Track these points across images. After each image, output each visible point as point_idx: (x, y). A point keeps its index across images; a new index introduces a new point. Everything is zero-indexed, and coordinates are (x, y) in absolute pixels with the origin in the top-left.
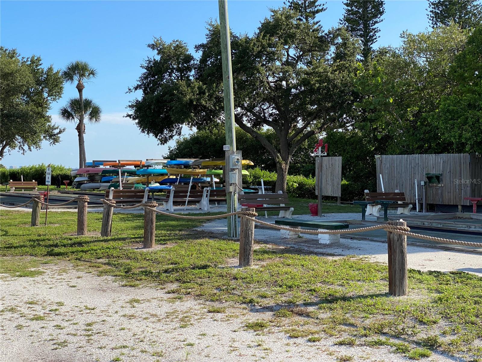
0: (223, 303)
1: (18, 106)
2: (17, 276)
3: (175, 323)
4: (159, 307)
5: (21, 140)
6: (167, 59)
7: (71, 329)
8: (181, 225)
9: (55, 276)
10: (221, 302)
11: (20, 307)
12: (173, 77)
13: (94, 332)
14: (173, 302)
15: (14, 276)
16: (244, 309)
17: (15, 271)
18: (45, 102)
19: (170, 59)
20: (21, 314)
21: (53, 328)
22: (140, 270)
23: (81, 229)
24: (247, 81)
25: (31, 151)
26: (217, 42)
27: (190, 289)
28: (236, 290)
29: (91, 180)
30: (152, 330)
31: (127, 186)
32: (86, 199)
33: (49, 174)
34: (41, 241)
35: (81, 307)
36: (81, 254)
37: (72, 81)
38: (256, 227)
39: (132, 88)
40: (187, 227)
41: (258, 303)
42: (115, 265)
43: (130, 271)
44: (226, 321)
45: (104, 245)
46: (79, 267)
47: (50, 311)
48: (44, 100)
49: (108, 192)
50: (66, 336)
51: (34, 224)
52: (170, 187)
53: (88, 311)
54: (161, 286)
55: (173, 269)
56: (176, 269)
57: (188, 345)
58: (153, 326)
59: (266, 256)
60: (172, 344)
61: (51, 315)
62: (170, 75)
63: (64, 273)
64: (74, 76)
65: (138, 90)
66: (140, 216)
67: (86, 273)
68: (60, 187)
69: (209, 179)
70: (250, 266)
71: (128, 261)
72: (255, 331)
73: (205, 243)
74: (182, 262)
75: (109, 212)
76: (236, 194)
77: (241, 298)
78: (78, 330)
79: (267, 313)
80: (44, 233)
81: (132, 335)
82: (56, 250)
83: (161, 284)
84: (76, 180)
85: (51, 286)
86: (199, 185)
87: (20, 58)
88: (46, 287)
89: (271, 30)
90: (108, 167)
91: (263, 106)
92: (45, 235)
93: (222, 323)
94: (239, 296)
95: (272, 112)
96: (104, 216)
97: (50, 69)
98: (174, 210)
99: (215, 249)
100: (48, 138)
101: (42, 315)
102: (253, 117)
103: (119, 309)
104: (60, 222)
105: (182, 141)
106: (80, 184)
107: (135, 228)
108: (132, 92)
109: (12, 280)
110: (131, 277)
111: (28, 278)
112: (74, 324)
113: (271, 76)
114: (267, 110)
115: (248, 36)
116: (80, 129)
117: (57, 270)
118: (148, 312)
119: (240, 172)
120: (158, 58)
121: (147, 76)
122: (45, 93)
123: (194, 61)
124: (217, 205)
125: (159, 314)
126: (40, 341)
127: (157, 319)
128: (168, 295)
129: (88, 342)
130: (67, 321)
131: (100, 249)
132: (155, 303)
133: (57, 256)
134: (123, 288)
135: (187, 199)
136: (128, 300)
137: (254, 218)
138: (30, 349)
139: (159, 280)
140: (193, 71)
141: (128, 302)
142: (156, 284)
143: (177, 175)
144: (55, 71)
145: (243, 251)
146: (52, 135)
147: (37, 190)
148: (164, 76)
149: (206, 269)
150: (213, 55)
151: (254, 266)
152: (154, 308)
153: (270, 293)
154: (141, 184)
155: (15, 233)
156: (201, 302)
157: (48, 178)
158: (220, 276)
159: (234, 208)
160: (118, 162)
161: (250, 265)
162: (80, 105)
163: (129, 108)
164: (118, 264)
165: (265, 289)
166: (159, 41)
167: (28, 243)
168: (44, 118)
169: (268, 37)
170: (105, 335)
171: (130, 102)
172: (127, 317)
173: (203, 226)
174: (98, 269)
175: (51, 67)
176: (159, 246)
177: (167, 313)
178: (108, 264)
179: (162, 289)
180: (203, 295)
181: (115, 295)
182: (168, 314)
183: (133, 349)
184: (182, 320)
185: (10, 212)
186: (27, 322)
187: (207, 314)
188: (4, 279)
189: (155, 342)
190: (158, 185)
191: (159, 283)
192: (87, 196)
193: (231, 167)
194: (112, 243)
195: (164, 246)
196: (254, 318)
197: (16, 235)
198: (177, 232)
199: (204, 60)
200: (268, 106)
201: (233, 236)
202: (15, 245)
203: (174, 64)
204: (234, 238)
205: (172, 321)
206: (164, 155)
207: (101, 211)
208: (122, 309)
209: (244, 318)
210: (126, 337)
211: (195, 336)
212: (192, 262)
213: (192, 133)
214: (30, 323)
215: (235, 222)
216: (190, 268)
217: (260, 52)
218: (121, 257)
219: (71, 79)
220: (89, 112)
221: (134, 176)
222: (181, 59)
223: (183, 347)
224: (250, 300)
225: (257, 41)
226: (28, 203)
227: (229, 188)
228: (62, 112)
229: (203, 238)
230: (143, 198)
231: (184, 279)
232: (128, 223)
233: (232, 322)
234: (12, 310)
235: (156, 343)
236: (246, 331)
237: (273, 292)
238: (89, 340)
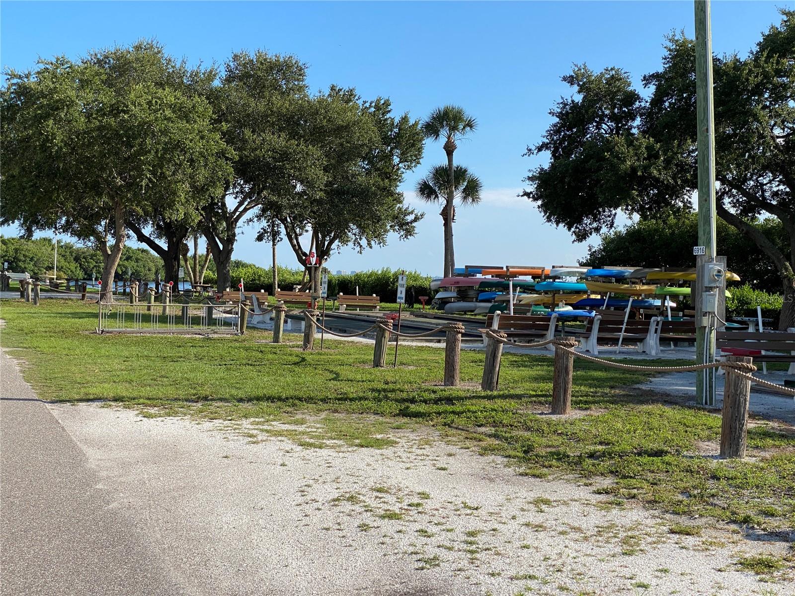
0: (696, 518)
1: (355, 178)
2: (356, 446)
3: (613, 546)
4: (585, 516)
5: (356, 231)
6: (595, 100)
7: (443, 538)
8: (612, 379)
9: (413, 450)
10: (692, 517)
11: (364, 495)
12: (602, 130)
13: (480, 547)
14: (608, 510)
15: (352, 445)
16: (734, 532)
17: (353, 437)
18: (395, 172)
19: (600, 100)
20: (365, 506)
21: (416, 534)
22: (549, 450)
23: (450, 376)
24: (735, 135)
25: (371, 247)
26: (684, 69)
27: (636, 490)
28: (718, 499)
29: (461, 297)
30: (575, 554)
31: (521, 308)
32: (459, 328)
33: (402, 286)
34: (390, 392)
35: (456, 503)
36: (452, 417)
37: (436, 138)
38: (753, 390)
39: (533, 148)
40: (624, 383)
41: (759, 524)
42: (506, 439)
43: (532, 451)
44: (703, 550)
45: (488, 404)
46: (450, 438)
47: (409, 505)
48: (393, 168)
49: (491, 319)
50: (437, 550)
51: (377, 363)
52: (590, 313)
53: (469, 511)
54: (584, 480)
55: (604, 453)
56: (610, 454)
57: (638, 586)
58: (576, 547)
59: (769, 441)
60: (611, 582)
61: (411, 513)
62: (598, 127)
63: (426, 446)
64: (441, 130)
65: (543, 151)
66: (542, 360)
67: (462, 448)
68: (413, 307)
69: (658, 303)
70: (741, 458)
71: (527, 434)
72: (757, 573)
73: (658, 412)
74: (618, 442)
75: (495, 351)
76: (713, 331)
77: (728, 514)
78: (454, 541)
79: (778, 544)
80: (393, 380)
81: (542, 559)
82: (413, 408)
83: (585, 477)
84: (438, 296)
85: (408, 465)
86: (642, 311)
87: (360, 102)
88: (401, 466)
89: (782, 46)
90: (489, 277)
91: (761, 178)
92: (395, 383)
93: (697, 553)
94: (724, 508)
95: (777, 188)
96: (487, 358)
97: (405, 119)
98: (599, 352)
99: (675, 424)
100: (397, 228)
101: (397, 511)
102: (741, 198)
103: (518, 513)
104: (417, 363)
105: (612, 237)
106: (444, 302)
107: (537, 379)
108: (533, 154)
109: (348, 451)
110: (534, 460)
111: (372, 449)
112: (448, 531)
113: (779, 126)
114: (769, 185)
115: (738, 57)
116: (447, 215)
117: (416, 440)
118: (566, 522)
119: (722, 293)
120: (579, 98)
121: (560, 128)
122: (395, 157)
123: (640, 102)
124: (672, 347)
125: (584, 526)
126: (396, 554)
127: (582, 535)
128: (597, 496)
129: (472, 563)
130: (436, 524)
131: (481, 411)
132: (576, 509)
133: (415, 417)
134: (521, 478)
135: (622, 334)
136: (532, 499)
137: (750, 375)
138: (382, 565)
139: (581, 469)
140: (639, 119)
141: (531, 503)
142: (577, 476)
143: (603, 294)
144: (412, 122)
145: (727, 431)
146: (404, 224)
147: (379, 310)
148: (589, 128)
149: (661, 456)
150: (675, 91)
151: (747, 458)
152: (576, 516)
153: (780, 509)
154: (542, 306)
155: (350, 377)
156: (656, 513)
157: (401, 293)
158: (687, 471)
159: (710, 354)
160: (505, 269)
161: (740, 456)
162: (448, 176)
163: (527, 181)
164: (511, 437)
165: (771, 500)
166: (582, 71)
167: (370, 394)
168: (392, 196)
169: (776, 58)
170: (498, 554)
171: (530, 171)
172: (532, 528)
173: (651, 382)
174: (481, 443)
175: (406, 117)
176: (578, 411)
177: (597, 527)
178: (496, 436)
179: (586, 485)
180: (659, 503)
181: (509, 489)
182: (600, 529)
183: (546, 583)
184: (625, 541)
185: (340, 342)
186: (375, 521)
187: (668, 535)
188: (338, 449)
189: (582, 574)
190: (569, 308)
191: (582, 474)
192: (461, 323)
193: (706, 284)
194: (499, 403)
195: (585, 413)
196: (753, 550)
197: (351, 381)
198: (607, 390)
199: (658, 100)
200: (771, 178)
201: (706, 403)
202: (351, 396)
203: (605, 109)
204: (707, 407)
205: (607, 542)
206: (581, 260)
207: (478, 347)
208: (522, 513)
209: (736, 549)
210: (533, 561)
211: (649, 572)
212: (635, 444)
213: (629, 223)
214: (379, 522)
215: (711, 379)
216: (632, 453)
217: (761, 83)
218: (516, 427)
219: (436, 134)
220: (462, 188)
221: (531, 293)
222: (618, 100)
223: (629, 588)
224: (745, 519)
225: (755, 67)
226: (368, 331)
227: (701, 319)
228: (421, 188)
229: (652, 403)
230: (547, 330)
231: (625, 472)
232: (523, 371)
233: (713, 553)
234: (352, 499)
235: (583, 576)
236: (740, 572)
237: (786, 508)
238: (472, 559)
